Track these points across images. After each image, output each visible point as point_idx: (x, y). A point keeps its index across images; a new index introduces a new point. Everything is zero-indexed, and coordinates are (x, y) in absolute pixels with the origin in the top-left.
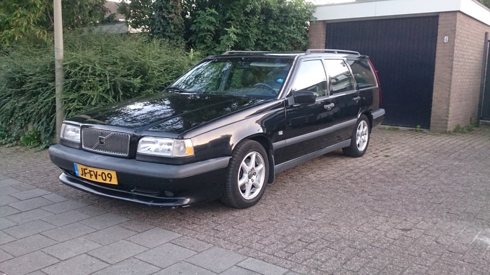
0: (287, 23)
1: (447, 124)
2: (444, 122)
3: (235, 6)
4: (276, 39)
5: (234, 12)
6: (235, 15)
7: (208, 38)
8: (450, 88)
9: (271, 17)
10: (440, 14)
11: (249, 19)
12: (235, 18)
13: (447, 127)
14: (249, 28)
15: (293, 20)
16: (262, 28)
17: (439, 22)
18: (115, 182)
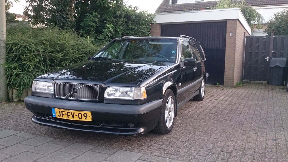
0: (140, 24)
1: (233, 82)
2: (232, 81)
3: (108, 12)
4: (134, 33)
5: (108, 16)
6: (108, 17)
7: (92, 31)
8: (234, 62)
9: (130, 20)
10: (228, 21)
11: (116, 20)
12: (109, 19)
13: (233, 84)
14: (117, 26)
15: (143, 22)
16: (125, 26)
17: (227, 25)
18: (89, 119)
